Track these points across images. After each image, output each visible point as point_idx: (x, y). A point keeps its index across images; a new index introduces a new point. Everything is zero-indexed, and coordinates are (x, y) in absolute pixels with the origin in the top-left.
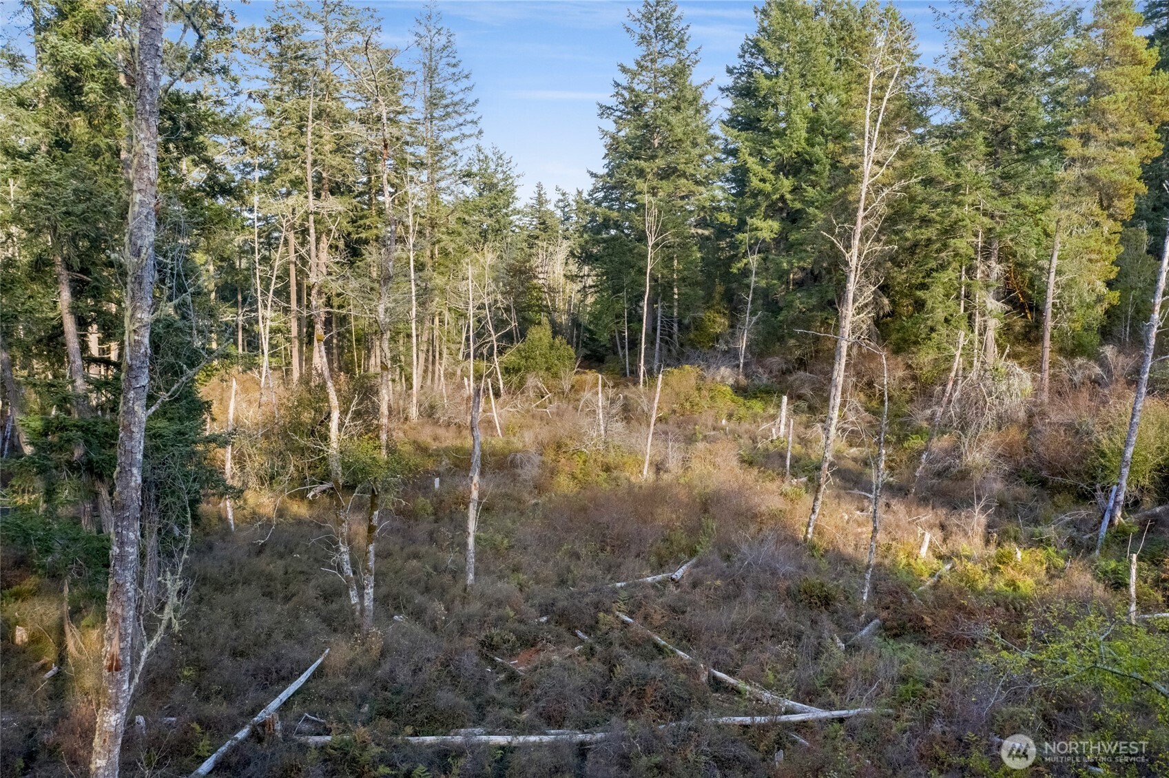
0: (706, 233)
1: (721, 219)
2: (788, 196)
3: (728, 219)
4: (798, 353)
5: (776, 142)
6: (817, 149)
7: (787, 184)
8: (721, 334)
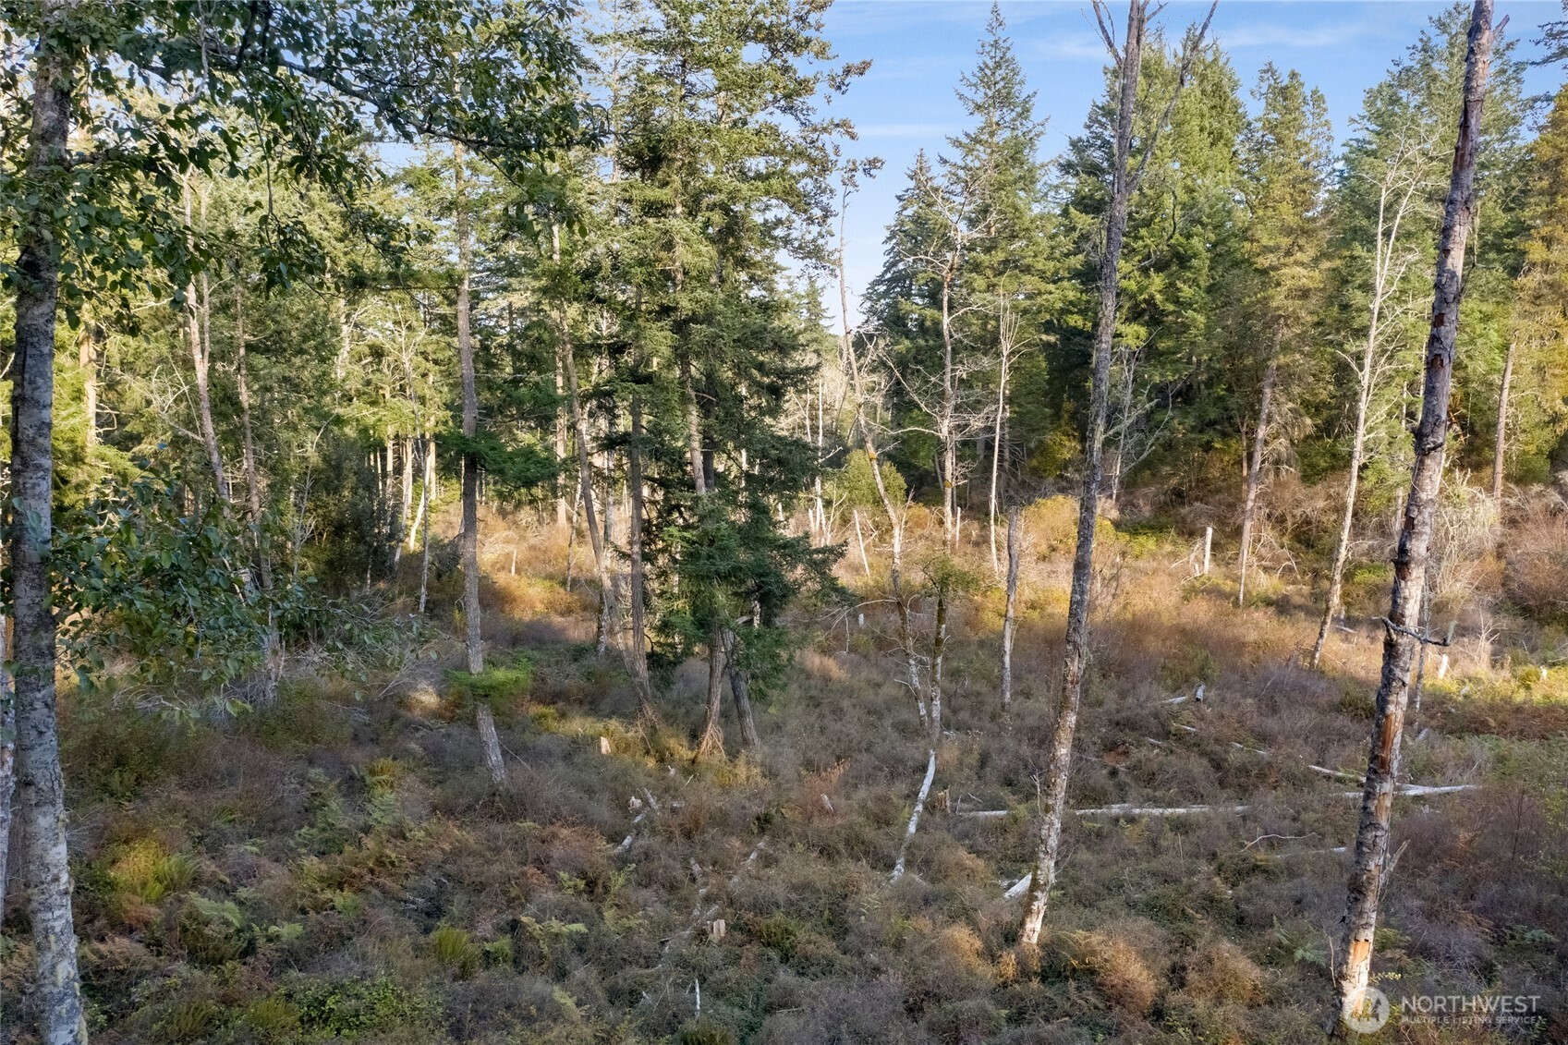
0: (1052, 339)
1: (1072, 323)
2: (1158, 297)
3: (1080, 323)
4: (1174, 481)
5: (1143, 232)
6: (1195, 241)
7: (1157, 281)
8: (1070, 460)
